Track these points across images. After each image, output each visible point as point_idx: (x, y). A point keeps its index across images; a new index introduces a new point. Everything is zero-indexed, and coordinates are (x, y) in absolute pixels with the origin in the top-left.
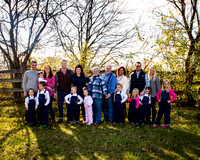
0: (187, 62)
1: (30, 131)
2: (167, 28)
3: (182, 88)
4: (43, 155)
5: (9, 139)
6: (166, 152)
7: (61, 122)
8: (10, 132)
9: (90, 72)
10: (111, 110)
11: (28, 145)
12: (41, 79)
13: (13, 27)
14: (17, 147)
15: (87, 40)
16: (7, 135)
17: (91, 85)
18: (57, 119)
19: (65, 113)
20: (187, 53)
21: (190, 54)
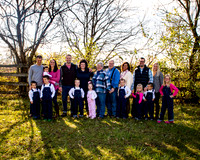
0: (191, 59)
1: (34, 124)
2: (171, 25)
3: (186, 84)
4: (46, 147)
5: (13, 131)
6: (169, 147)
7: (65, 115)
8: (15, 125)
9: (95, 67)
10: (114, 105)
11: (32, 137)
12: (46, 73)
13: (20, 22)
14: (21, 139)
15: (93, 36)
16: (12, 127)
17: (95, 80)
18: (61, 113)
19: (69, 107)
20: (191, 50)
21: (194, 51)
